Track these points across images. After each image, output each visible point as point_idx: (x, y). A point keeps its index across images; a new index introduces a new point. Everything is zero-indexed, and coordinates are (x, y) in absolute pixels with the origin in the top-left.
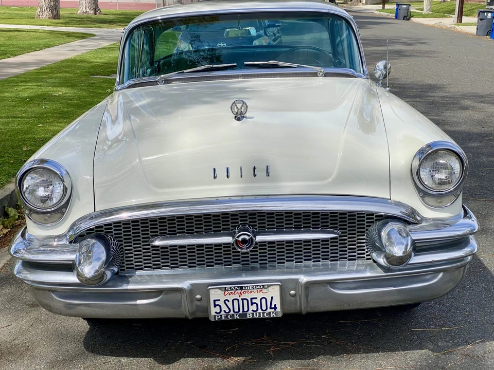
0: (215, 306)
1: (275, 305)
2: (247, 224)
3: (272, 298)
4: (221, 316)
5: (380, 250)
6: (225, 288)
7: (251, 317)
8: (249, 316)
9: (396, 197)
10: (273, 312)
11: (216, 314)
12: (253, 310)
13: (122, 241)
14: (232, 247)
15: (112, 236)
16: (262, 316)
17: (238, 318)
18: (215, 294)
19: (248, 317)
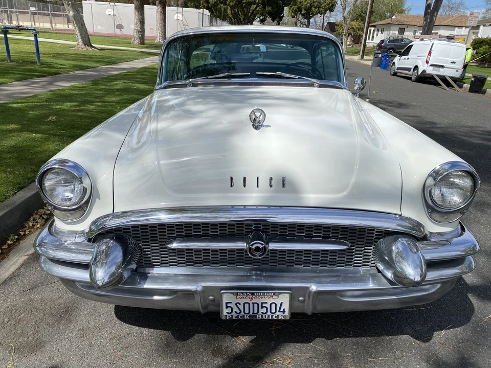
0: (227, 307)
1: (284, 309)
2: (260, 230)
3: (282, 303)
4: (232, 316)
5: (390, 264)
6: (237, 293)
7: (260, 318)
8: (259, 317)
9: (406, 213)
10: (281, 315)
11: (227, 314)
12: (262, 313)
13: (140, 240)
14: (245, 253)
15: (130, 235)
16: (270, 318)
17: (248, 318)
18: (226, 298)
19: (257, 318)
